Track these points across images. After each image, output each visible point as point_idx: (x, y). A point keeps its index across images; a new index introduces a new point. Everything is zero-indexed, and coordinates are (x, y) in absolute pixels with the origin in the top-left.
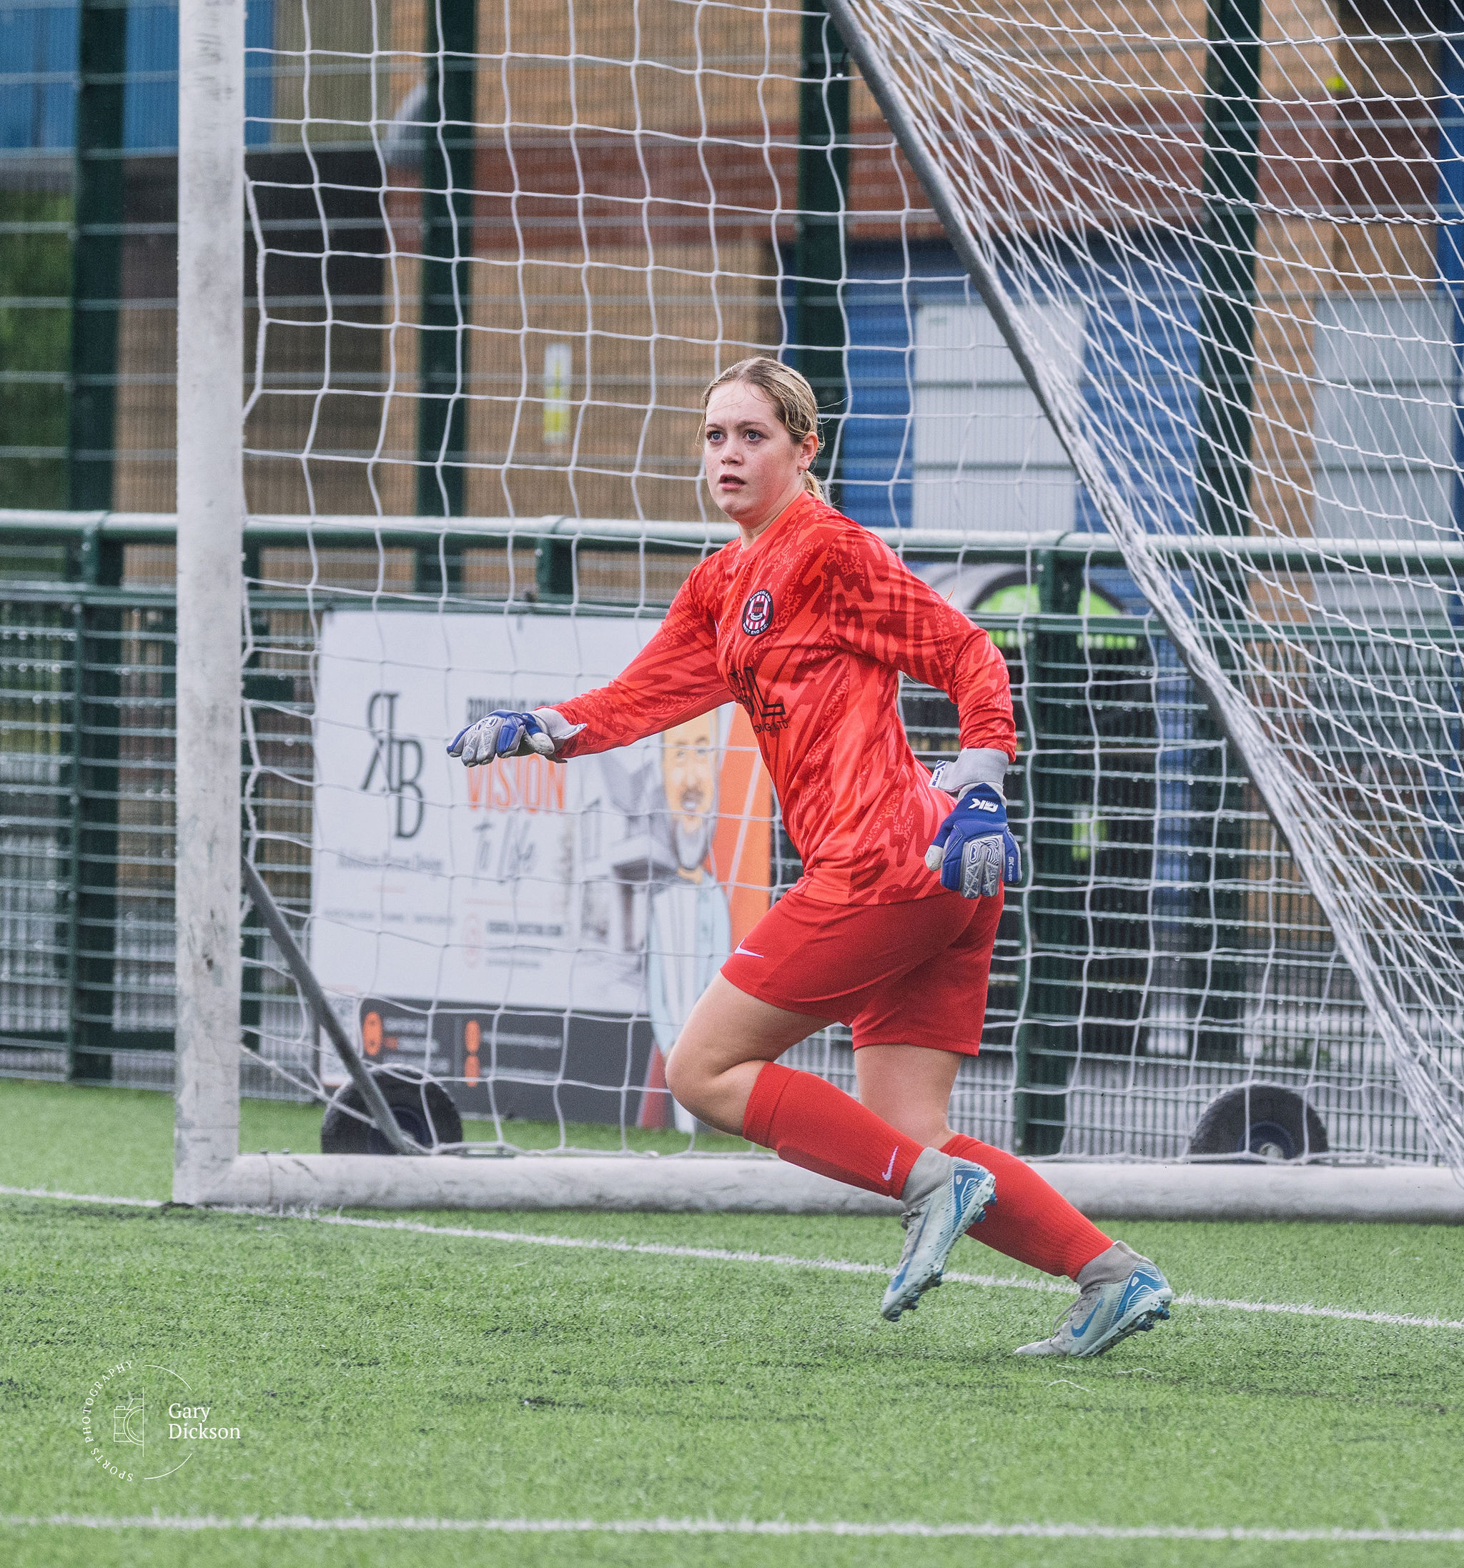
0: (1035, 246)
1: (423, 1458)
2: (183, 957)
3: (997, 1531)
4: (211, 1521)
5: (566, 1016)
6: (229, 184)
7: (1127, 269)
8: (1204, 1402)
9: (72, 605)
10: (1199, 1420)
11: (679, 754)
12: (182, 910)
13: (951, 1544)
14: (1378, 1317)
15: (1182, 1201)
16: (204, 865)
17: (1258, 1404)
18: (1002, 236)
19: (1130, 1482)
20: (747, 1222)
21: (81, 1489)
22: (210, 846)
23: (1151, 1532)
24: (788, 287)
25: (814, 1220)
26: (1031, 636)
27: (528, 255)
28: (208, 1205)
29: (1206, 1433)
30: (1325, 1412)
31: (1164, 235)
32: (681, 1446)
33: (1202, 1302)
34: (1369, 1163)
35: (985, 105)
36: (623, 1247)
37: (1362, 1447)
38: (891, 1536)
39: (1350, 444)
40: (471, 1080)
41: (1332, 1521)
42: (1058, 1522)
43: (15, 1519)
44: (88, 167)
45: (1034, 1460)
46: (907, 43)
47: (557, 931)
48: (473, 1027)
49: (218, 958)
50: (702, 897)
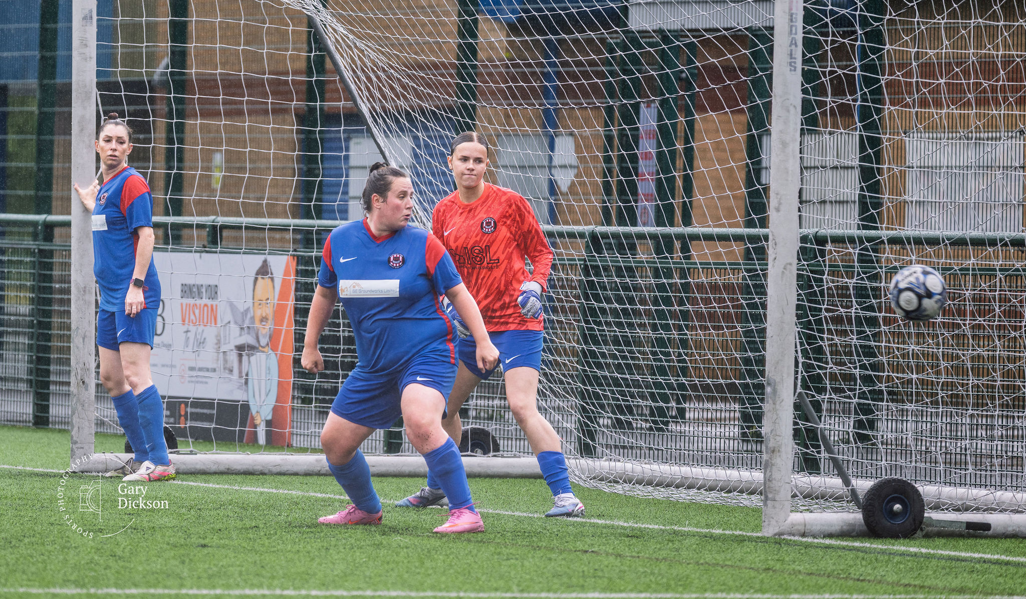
0: (386, 118)
1: (159, 567)
2: (73, 380)
3: (372, 593)
4: (79, 591)
5: (216, 401)
6: (91, 93)
7: (419, 126)
9: (34, 249)
11: (260, 304)
12: (73, 362)
14: (517, 513)
16: (81, 346)
18: (374, 113)
19: (422, 575)
20: (283, 478)
21: (31, 578)
22: (84, 339)
23: (429, 593)
24: (298, 131)
25: (308, 477)
27: (201, 120)
28: (82, 472)
29: (451, 557)
30: (496, 549)
31: (434, 113)
32: (255, 562)
34: (515, 456)
35: (369, 64)
36: (237, 488)
37: (509, 562)
40: (182, 426)
41: (496, 590)
42: (395, 590)
43: (6, 590)
44: (42, 87)
45: (386, 567)
46: (341, 41)
47: (214, 370)
48: (183, 406)
49: (86, 380)
50: (268, 356)
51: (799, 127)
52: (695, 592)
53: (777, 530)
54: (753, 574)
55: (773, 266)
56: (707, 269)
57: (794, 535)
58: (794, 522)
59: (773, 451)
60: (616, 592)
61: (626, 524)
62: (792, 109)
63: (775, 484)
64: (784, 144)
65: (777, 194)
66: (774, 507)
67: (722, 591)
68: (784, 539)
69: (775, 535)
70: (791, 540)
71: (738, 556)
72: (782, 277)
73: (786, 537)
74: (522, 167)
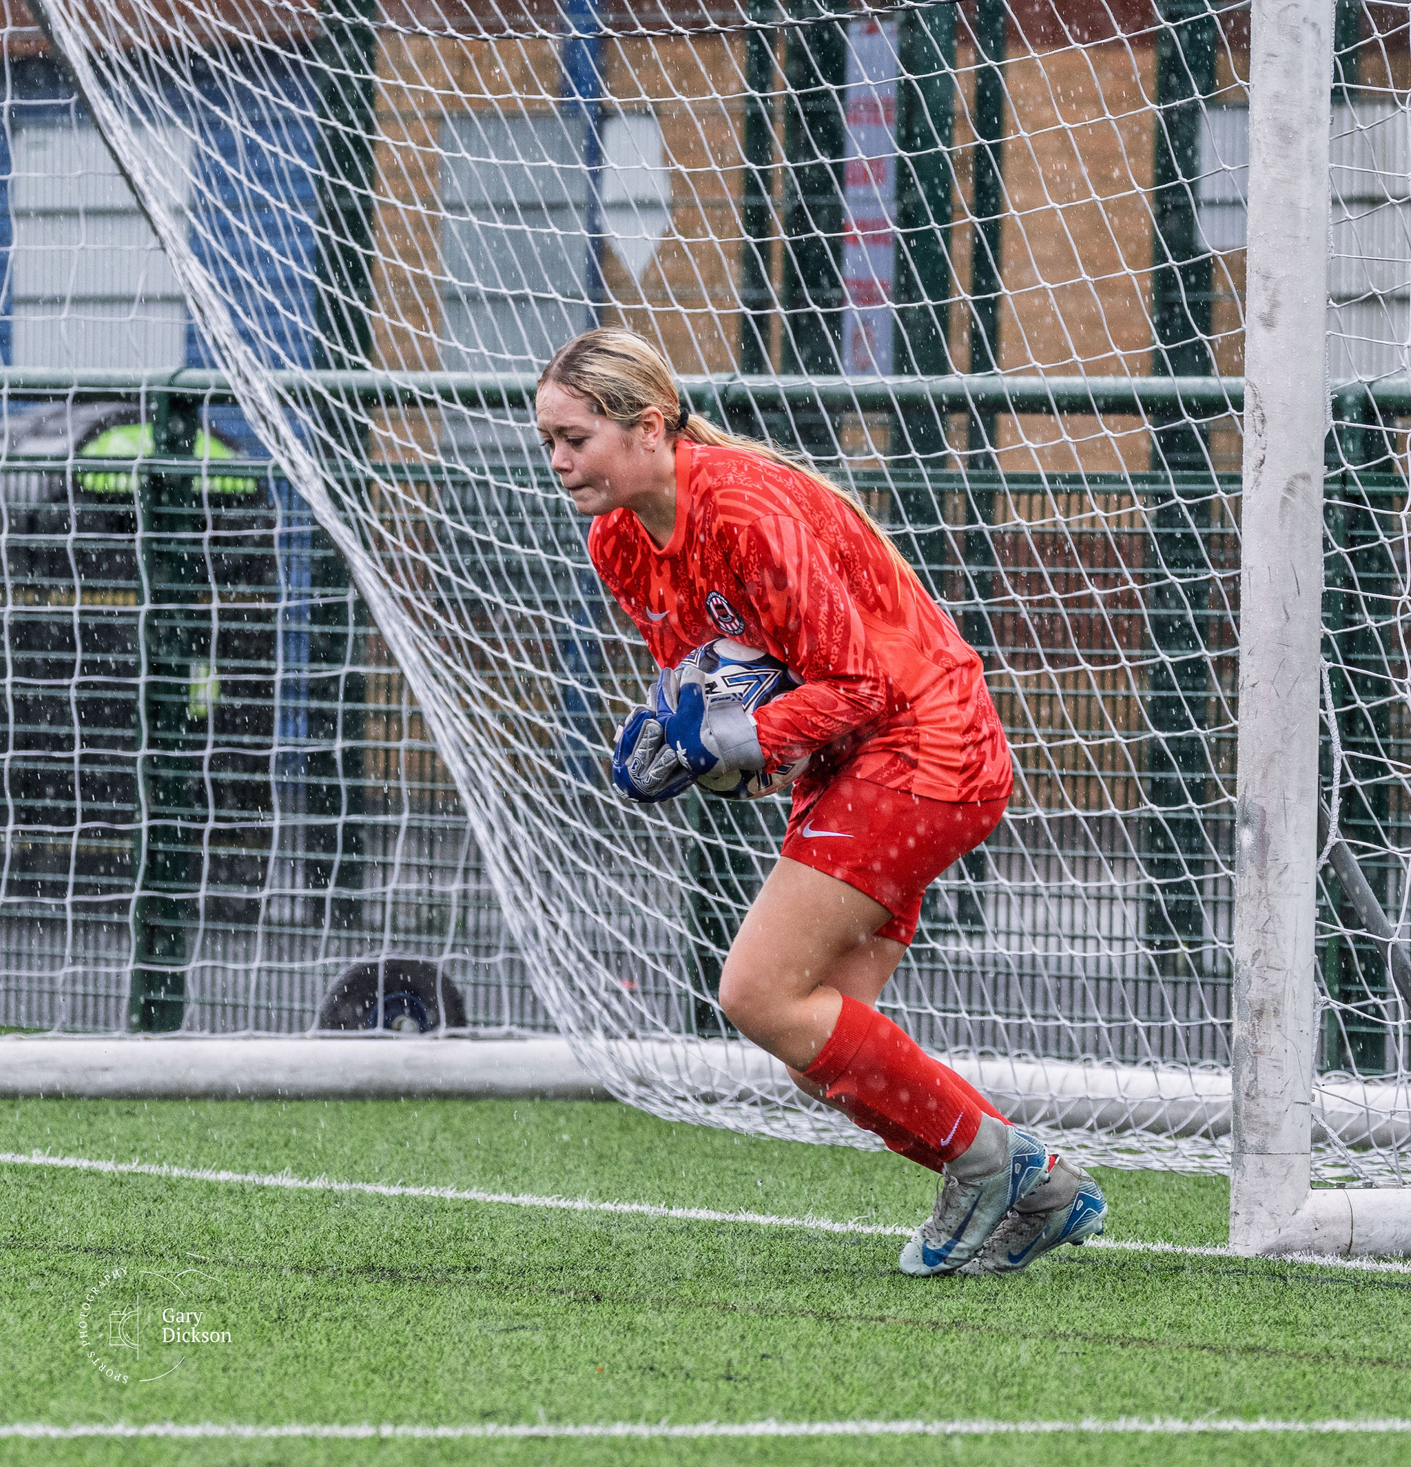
0: (135, 75)
3: (131, 1431)
7: (231, 98)
8: (344, 1291)
10: (339, 1311)
13: (79, 1445)
14: (525, 1200)
15: (309, 1079)
17: (402, 1293)
18: (101, 64)
19: (269, 1378)
23: (295, 1430)
26: (145, 479)
29: (347, 1324)
30: (473, 1301)
31: (273, 60)
33: (336, 1187)
34: (509, 1037)
37: (513, 1338)
38: (17, 1439)
39: (470, 280)
41: (485, 1416)
42: (195, 1422)
51: (1328, 84)
52: (1052, 1417)
53: (1271, 1239)
54: (1211, 1362)
55: (1257, 483)
56: (1031, 493)
57: (1320, 1252)
58: (1320, 1215)
59: (1260, 1013)
60: (825, 1418)
61: (837, 1228)
62: (1309, 37)
63: (1267, 1108)
64: (1285, 134)
65: (1267, 277)
66: (1263, 1173)
67: (1125, 1411)
68: (1293, 1265)
69: (1269, 1251)
70: (1312, 1267)
71: (1168, 1312)
72: (1282, 516)
73: (1296, 1257)
74: (530, 208)
